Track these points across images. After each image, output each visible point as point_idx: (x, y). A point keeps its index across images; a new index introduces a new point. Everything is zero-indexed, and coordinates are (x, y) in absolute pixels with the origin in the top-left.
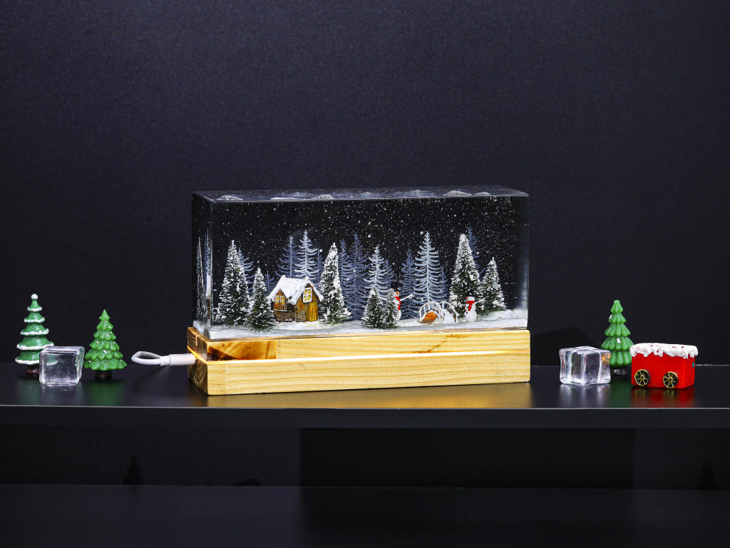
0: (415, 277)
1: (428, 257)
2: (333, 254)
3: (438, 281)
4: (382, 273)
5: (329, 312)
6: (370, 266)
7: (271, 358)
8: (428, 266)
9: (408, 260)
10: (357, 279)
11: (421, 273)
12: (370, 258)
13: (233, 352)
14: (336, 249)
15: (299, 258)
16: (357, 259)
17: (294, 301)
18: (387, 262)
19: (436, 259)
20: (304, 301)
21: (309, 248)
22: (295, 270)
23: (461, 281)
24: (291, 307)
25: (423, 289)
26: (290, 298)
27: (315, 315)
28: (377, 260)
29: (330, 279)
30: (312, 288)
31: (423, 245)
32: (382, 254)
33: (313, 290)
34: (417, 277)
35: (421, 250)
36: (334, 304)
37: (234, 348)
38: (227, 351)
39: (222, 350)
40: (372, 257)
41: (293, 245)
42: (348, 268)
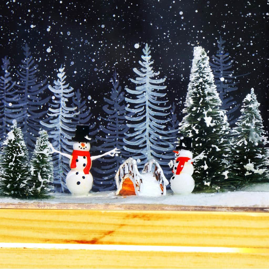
3: (165, 129)
4: (71, 112)
6: (51, 101)
11: (135, 115)
12: (50, 87)
18: (79, 94)
19: (161, 91)
28: (62, 91)
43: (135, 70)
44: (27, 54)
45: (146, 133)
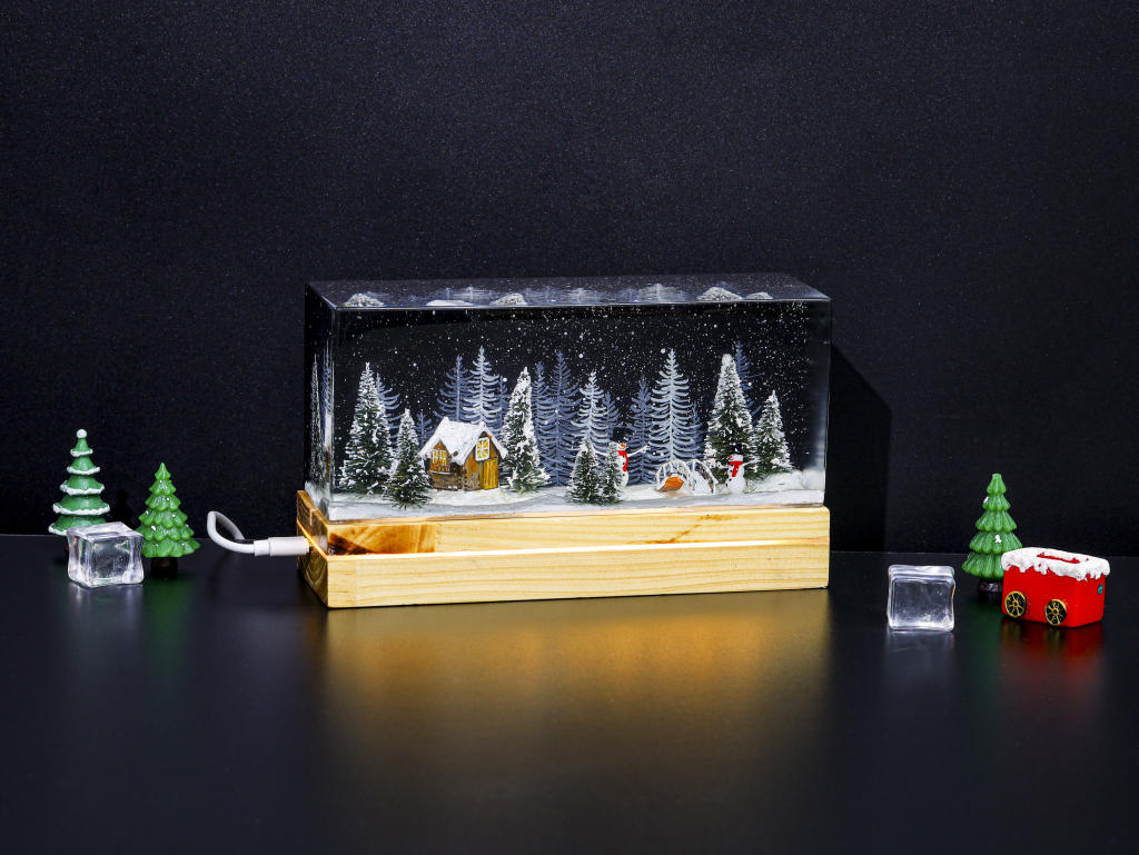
0: (651, 419)
1: (673, 388)
2: (523, 384)
3: (687, 425)
4: (600, 412)
5: (515, 475)
6: (582, 403)
7: (427, 551)
8: (671, 403)
9: (641, 394)
10: (561, 421)
11: (660, 413)
12: (581, 390)
13: (369, 541)
14: (529, 377)
15: (470, 389)
16: (561, 391)
17: (460, 459)
18: (608, 396)
20: (477, 459)
21: (488, 373)
22: (465, 408)
23: (722, 428)
24: (456, 469)
25: (663, 438)
26: (456, 454)
27: (493, 479)
28: (593, 393)
29: (518, 424)
30: (490, 438)
31: (665, 370)
32: (600, 384)
33: (491, 442)
34: (655, 420)
35: (660, 378)
36: (523, 464)
37: (370, 535)
38: (358, 541)
39: (350, 538)
40: (584, 388)
41: (461, 370)
42: (547, 405)
43: (661, 373)
44: (560, 359)
45: (670, 430)
